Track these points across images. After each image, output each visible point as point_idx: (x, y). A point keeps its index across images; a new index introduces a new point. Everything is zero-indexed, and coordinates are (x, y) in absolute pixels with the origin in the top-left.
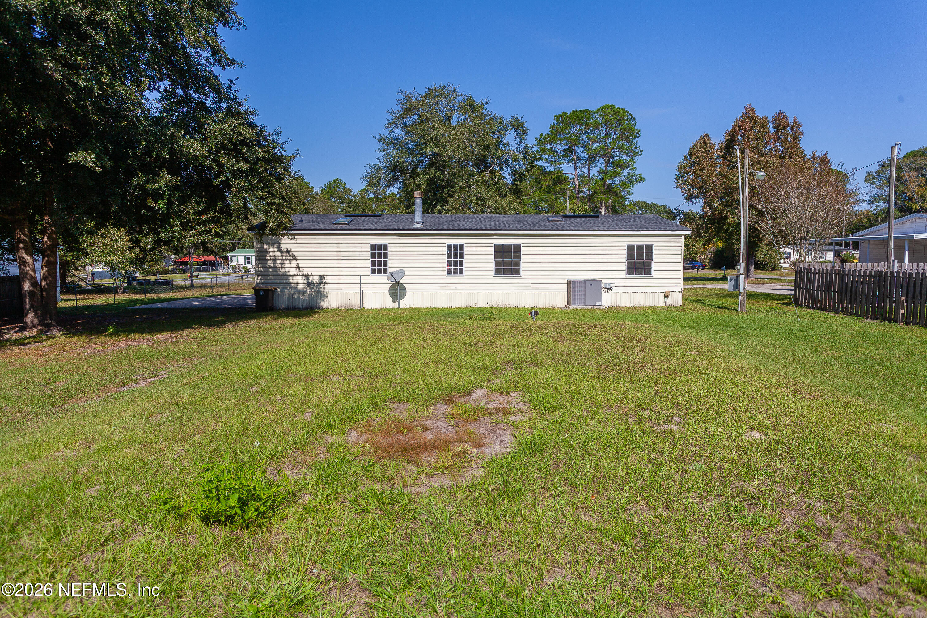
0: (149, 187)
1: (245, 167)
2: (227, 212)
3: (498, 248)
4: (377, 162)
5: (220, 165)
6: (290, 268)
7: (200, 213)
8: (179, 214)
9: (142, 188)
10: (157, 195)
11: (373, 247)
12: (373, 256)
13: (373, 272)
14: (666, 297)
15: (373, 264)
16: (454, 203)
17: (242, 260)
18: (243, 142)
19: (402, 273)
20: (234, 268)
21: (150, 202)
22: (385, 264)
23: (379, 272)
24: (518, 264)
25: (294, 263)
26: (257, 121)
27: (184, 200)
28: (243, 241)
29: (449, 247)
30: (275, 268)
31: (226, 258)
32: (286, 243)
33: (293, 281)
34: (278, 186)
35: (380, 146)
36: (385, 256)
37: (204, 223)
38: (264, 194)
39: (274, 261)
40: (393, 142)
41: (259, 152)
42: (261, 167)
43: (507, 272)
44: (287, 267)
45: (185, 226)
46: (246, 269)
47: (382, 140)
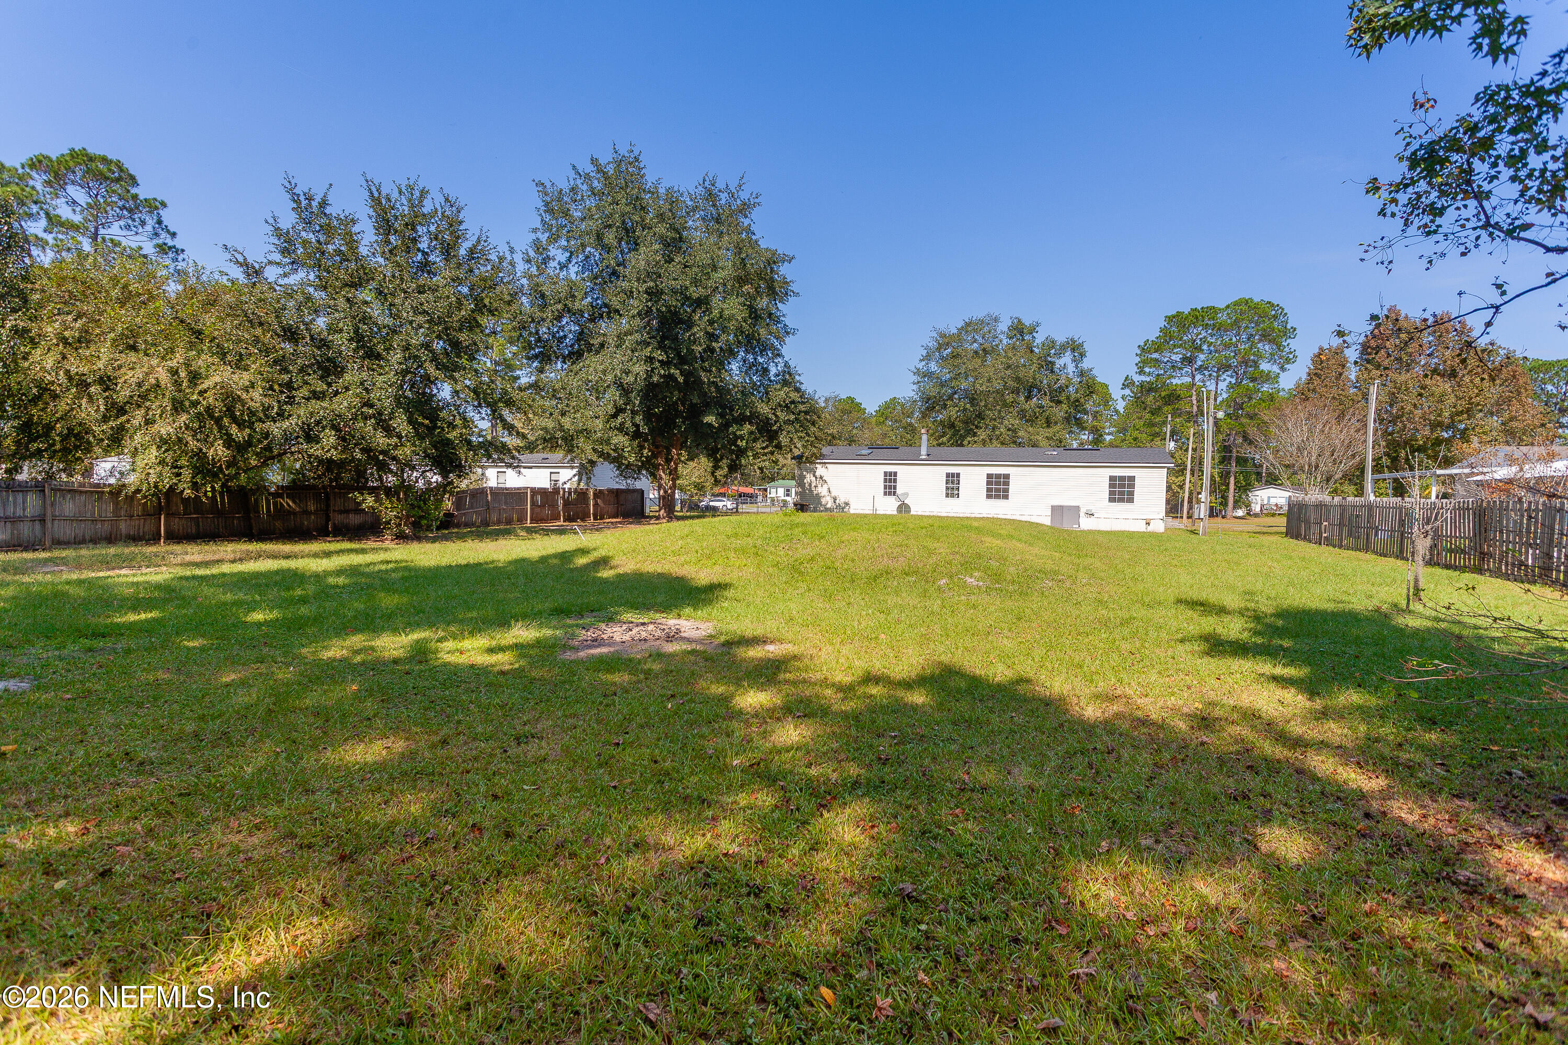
0: (738, 433)
1: (792, 417)
2: (779, 447)
3: (989, 476)
4: (912, 394)
5: (776, 416)
6: (822, 490)
7: (763, 448)
8: (752, 449)
9: (734, 433)
10: (742, 438)
11: (886, 473)
12: (885, 481)
13: (885, 494)
14: (1148, 524)
15: (885, 487)
16: (982, 434)
17: (781, 492)
18: (793, 402)
19: (906, 494)
20: (773, 500)
21: (739, 443)
22: (895, 488)
23: (890, 494)
24: (1007, 491)
25: (825, 486)
26: (803, 387)
27: (755, 440)
28: (783, 472)
29: (948, 475)
30: (811, 491)
31: (766, 490)
32: (820, 470)
33: (823, 501)
34: (813, 429)
35: (915, 378)
36: (895, 481)
37: (765, 454)
38: (803, 435)
39: (810, 485)
40: (928, 375)
41: (802, 407)
42: (802, 417)
43: (997, 497)
44: (820, 489)
45: (755, 456)
46: (785, 502)
47: (917, 372)
